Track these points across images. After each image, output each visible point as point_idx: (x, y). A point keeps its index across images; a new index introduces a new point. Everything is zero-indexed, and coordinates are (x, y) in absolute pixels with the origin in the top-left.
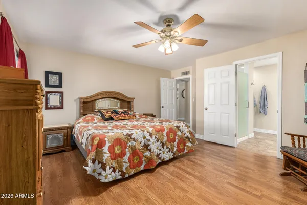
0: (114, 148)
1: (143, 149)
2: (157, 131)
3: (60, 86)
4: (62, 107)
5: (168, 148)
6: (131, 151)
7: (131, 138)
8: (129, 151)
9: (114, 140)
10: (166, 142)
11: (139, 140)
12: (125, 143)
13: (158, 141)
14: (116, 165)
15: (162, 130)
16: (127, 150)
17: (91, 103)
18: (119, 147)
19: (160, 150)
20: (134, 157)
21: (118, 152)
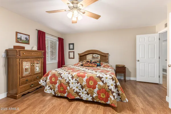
0: (52, 78)
1: (66, 84)
2: (79, 76)
3: (73, 49)
4: (74, 58)
5: (86, 91)
6: (59, 83)
7: (60, 76)
8: (58, 82)
9: (53, 75)
10: (84, 86)
11: (65, 79)
12: (57, 78)
13: (78, 83)
14: (52, 87)
15: (83, 77)
16: (58, 81)
17: (84, 56)
18: (54, 78)
19: (80, 90)
20: (60, 87)
21: (53, 81)
